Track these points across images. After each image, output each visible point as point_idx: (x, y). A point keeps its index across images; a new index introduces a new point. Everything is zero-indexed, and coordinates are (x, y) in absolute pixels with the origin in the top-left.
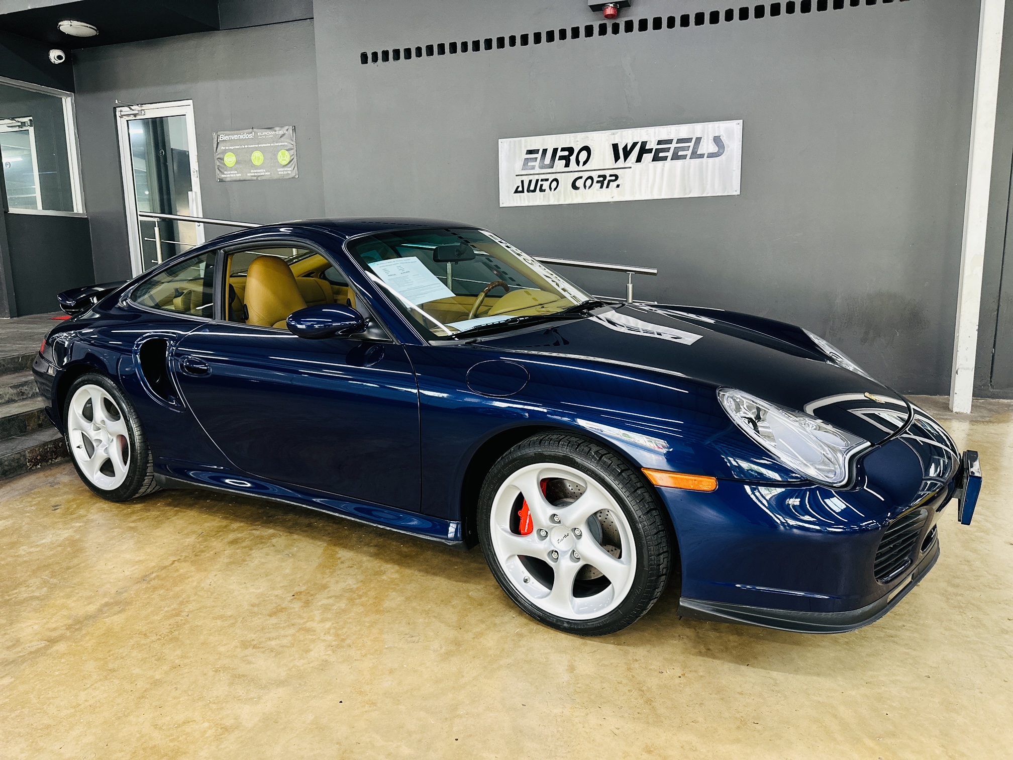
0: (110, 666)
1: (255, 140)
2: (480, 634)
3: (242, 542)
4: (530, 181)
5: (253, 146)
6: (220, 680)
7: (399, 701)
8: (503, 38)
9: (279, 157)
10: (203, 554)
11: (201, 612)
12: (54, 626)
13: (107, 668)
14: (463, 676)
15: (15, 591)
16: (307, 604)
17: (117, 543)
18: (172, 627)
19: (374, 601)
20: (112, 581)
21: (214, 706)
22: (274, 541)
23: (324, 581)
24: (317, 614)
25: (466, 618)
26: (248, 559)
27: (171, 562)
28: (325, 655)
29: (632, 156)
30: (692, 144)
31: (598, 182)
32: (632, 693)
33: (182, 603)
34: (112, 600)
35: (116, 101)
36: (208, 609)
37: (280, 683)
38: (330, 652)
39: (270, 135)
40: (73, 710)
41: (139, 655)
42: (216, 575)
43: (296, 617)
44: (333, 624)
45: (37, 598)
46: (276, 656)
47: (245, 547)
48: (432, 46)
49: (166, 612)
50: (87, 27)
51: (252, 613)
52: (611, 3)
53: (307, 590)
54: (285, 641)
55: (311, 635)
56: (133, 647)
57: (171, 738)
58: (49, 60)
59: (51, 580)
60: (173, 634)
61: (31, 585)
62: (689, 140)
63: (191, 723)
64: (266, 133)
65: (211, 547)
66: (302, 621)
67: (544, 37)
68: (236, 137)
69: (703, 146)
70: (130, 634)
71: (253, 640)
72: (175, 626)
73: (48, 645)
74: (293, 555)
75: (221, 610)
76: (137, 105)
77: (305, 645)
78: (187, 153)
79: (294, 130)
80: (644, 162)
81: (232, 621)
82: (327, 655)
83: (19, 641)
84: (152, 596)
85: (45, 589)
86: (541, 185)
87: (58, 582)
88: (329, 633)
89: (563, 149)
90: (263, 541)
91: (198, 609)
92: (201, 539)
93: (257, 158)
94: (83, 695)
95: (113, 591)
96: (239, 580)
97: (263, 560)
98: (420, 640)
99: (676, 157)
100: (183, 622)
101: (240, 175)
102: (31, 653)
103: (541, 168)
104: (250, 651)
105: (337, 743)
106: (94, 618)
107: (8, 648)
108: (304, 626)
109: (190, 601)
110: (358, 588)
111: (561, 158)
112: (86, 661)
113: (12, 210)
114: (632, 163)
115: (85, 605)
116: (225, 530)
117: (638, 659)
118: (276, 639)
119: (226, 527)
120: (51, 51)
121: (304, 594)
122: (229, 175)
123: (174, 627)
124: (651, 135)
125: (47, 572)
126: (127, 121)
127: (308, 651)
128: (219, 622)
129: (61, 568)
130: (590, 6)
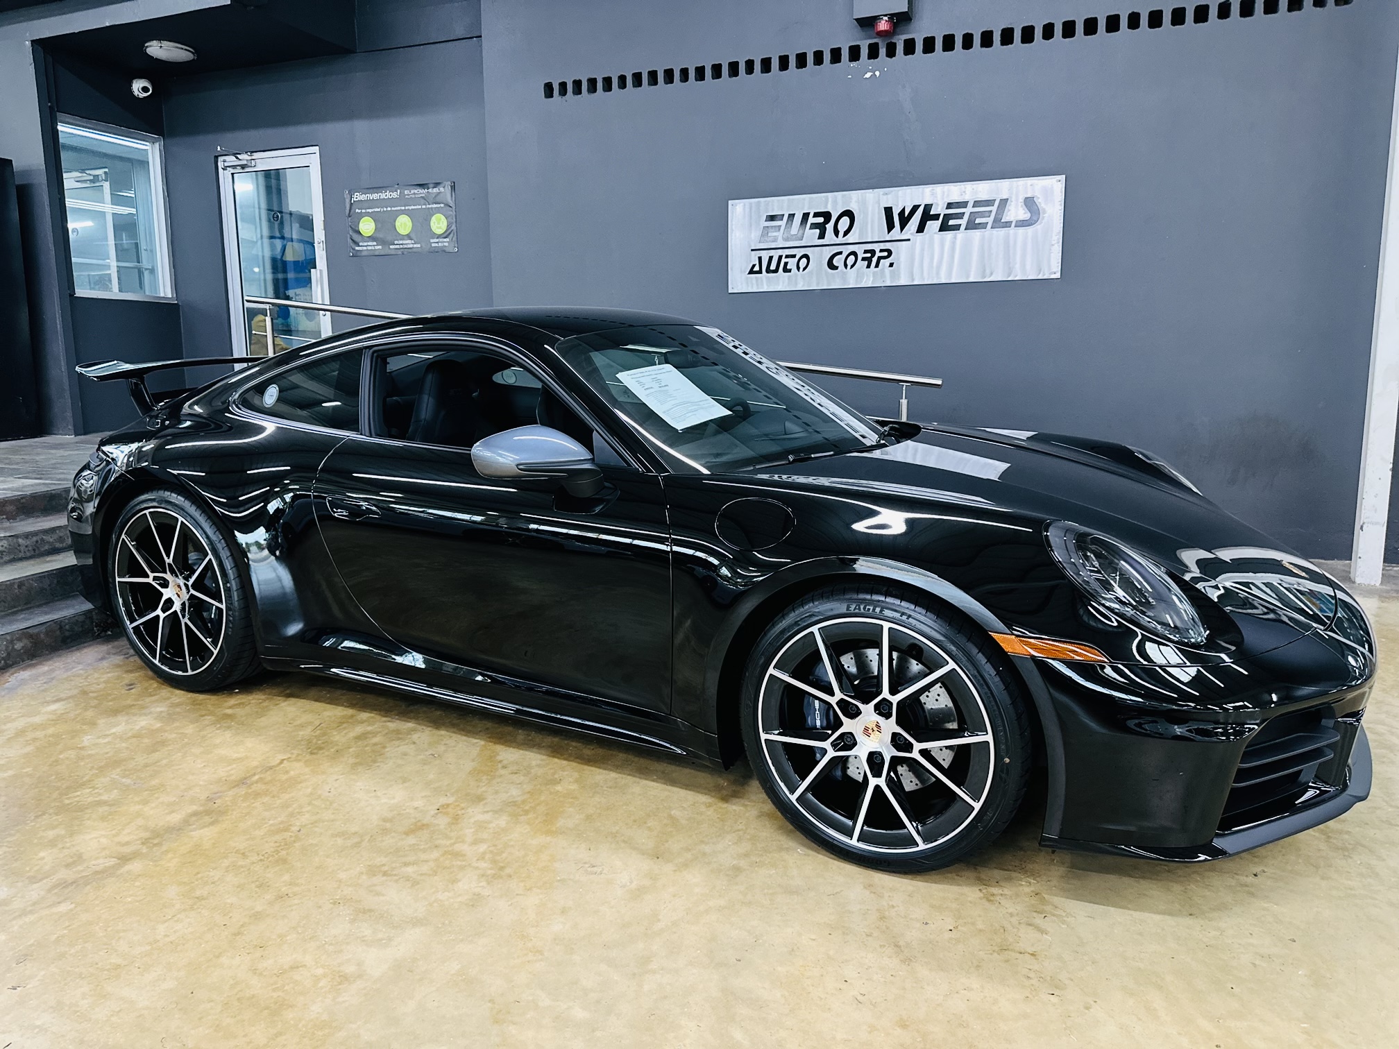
0: (198, 893)
1: (402, 200)
2: (686, 865)
3: (373, 737)
4: (771, 258)
5: (399, 208)
6: (339, 914)
7: (573, 949)
8: (737, 63)
9: (432, 224)
10: (321, 752)
11: (317, 827)
12: (127, 839)
13: (193, 895)
14: (659, 920)
15: (79, 793)
16: (456, 819)
17: (209, 735)
18: (278, 844)
19: (545, 818)
20: (201, 783)
21: (331, 948)
22: (415, 736)
23: (481, 790)
24: (469, 833)
25: (667, 845)
26: (379, 760)
27: (278, 761)
28: (477, 887)
29: (912, 224)
30: (994, 209)
31: (864, 259)
32: (884, 949)
33: (291, 815)
34: (201, 808)
35: (219, 148)
36: (326, 823)
37: (417, 922)
38: (484, 884)
39: (421, 193)
40: (148, 948)
41: (236, 879)
42: (337, 780)
43: (440, 836)
44: (489, 847)
45: (105, 803)
46: (413, 886)
47: (375, 744)
48: (640, 74)
49: (271, 825)
50: (182, 49)
51: (384, 830)
52: (885, 15)
53: (456, 801)
54: (425, 868)
55: (460, 861)
56: (227, 870)
57: (274, 987)
58: (131, 92)
59: (124, 780)
60: (279, 854)
61: (97, 786)
62: (989, 203)
63: (301, 969)
64: (416, 191)
65: (331, 743)
66: (448, 843)
67: (792, 62)
68: (375, 196)
69: (1009, 210)
70: (224, 853)
71: (384, 865)
72: (282, 844)
73: (119, 864)
74: (439, 756)
75: (342, 825)
76: (246, 152)
77: (451, 873)
78: (311, 217)
79: (453, 188)
80: (926, 234)
81: (356, 840)
82: (480, 887)
83: (80, 856)
84: (253, 805)
85: (116, 791)
86: (786, 264)
87: (132, 783)
88: (483, 858)
89: (816, 215)
90: (400, 736)
91: (312, 824)
92: (318, 732)
93: (404, 224)
94: (161, 929)
95: (203, 797)
96: (367, 787)
97: (400, 762)
98: (604, 872)
99: (972, 226)
100: (293, 839)
101: (380, 247)
102: (97, 873)
103: (786, 240)
104: (379, 879)
105: (490, 1001)
106: (178, 830)
107: (67, 866)
108: (450, 849)
109: (302, 812)
110: (524, 802)
111: (814, 226)
112: (167, 885)
113: (80, 292)
114: (911, 234)
115: (167, 814)
116: (350, 721)
117: (895, 905)
118: (413, 864)
119: (352, 716)
120: (134, 81)
121: (452, 806)
122: (367, 247)
123: (280, 846)
124: (938, 196)
125: (118, 770)
126: (233, 174)
127: (455, 881)
128: (340, 841)
129: (136, 765)
130: (856, 20)
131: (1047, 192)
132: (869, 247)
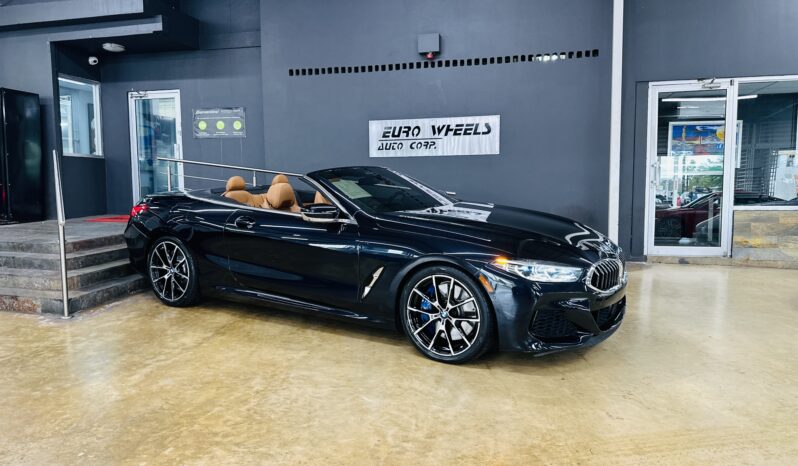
1: (219, 115)
4: (387, 144)
5: (218, 118)
8: (371, 66)
9: (234, 125)
29: (443, 132)
30: (474, 127)
31: (424, 145)
48: (331, 68)
50: (120, 47)
52: (431, 52)
58: (87, 62)
62: (472, 125)
64: (227, 111)
67: (394, 67)
68: (207, 112)
69: (479, 128)
76: (143, 91)
79: (245, 110)
80: (448, 136)
86: (393, 146)
89: (405, 127)
93: (220, 125)
99: (465, 133)
101: (209, 135)
103: (393, 137)
111: (404, 132)
113: (64, 154)
114: (443, 136)
120: (91, 58)
122: (201, 135)
124: (453, 122)
126: (135, 100)
130: (419, 53)
131: (494, 121)
132: (426, 141)
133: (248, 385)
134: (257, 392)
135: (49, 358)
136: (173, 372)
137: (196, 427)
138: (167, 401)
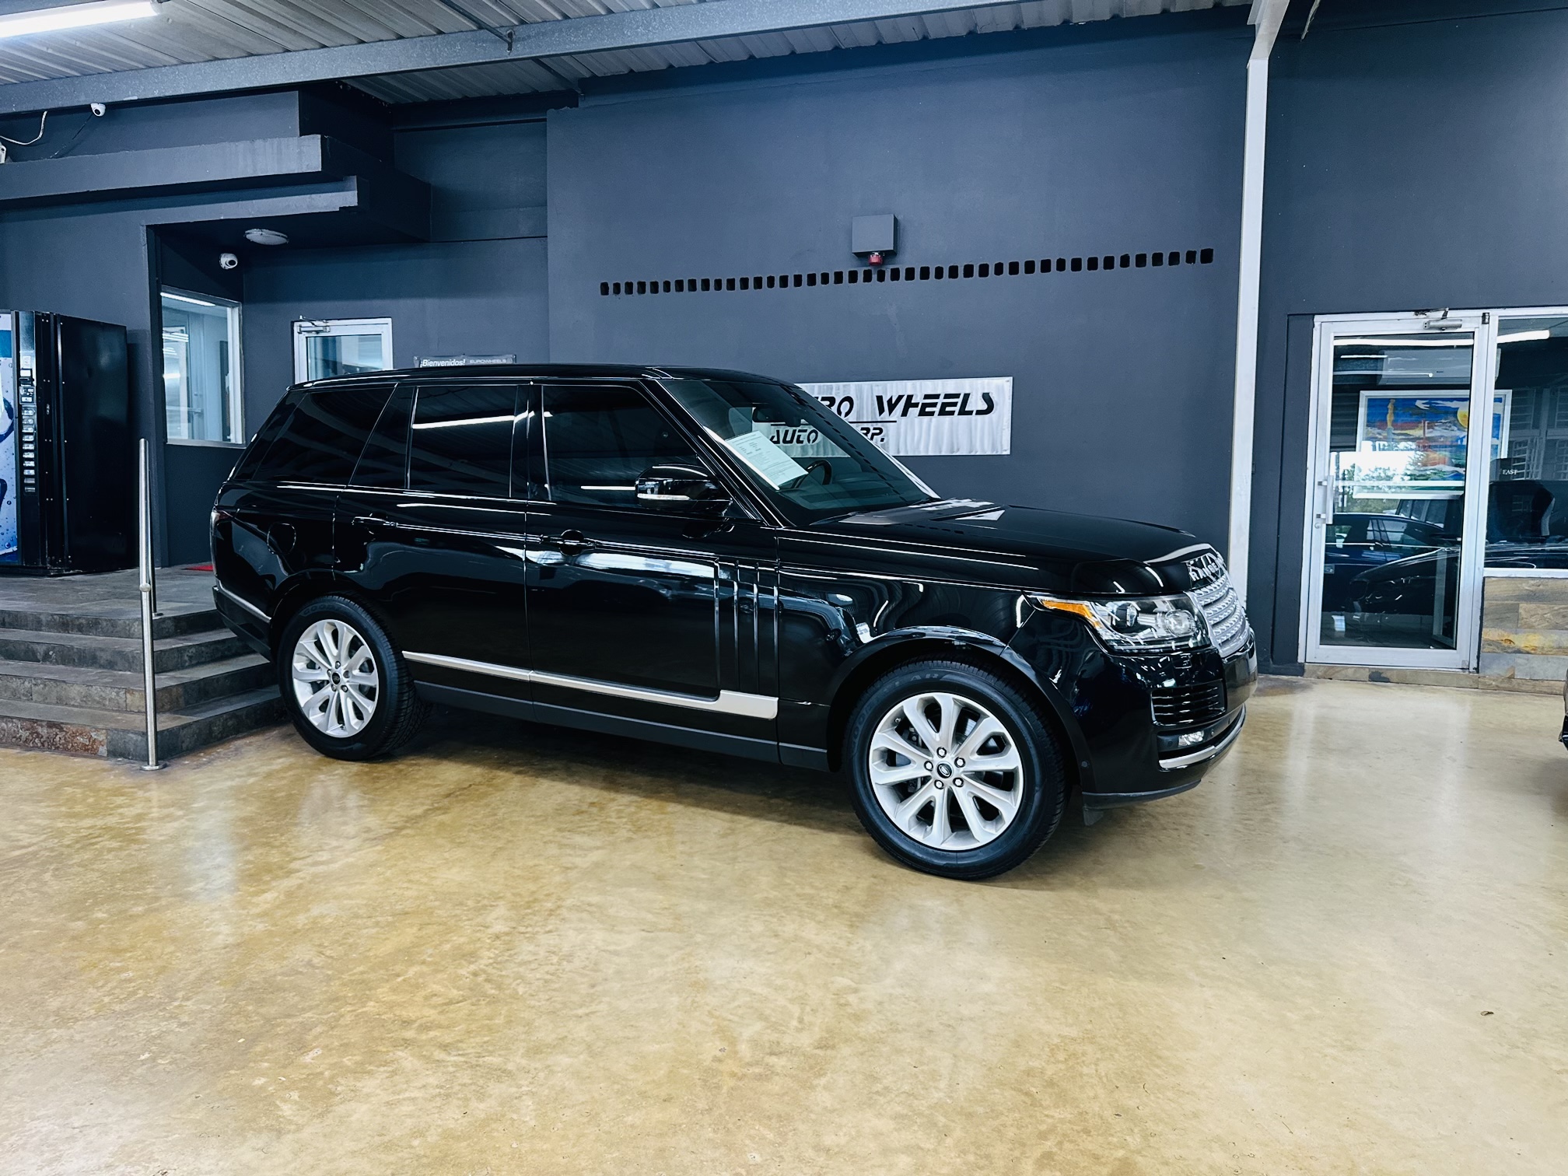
0: (458, 841)
4: (787, 432)
6: (550, 846)
8: (761, 278)
12: (392, 821)
13: (455, 841)
16: (602, 809)
18: (495, 821)
21: (553, 859)
23: (611, 797)
24: (613, 815)
26: (537, 784)
27: (468, 785)
28: (628, 834)
29: (898, 410)
30: (960, 401)
34: (432, 807)
35: (295, 314)
36: (518, 812)
40: (444, 861)
41: (477, 835)
42: (513, 793)
43: (596, 816)
44: (628, 819)
46: (589, 835)
47: (530, 776)
48: (682, 281)
49: (483, 814)
50: (280, 236)
51: (558, 814)
52: (877, 252)
53: (598, 802)
54: (593, 828)
55: (613, 825)
58: (219, 264)
60: (498, 825)
62: (957, 396)
64: (480, 361)
66: (602, 818)
67: (805, 280)
68: (443, 363)
69: (971, 402)
70: (462, 825)
71: (567, 827)
73: (397, 831)
76: (322, 319)
77: (610, 830)
80: (909, 417)
81: (543, 818)
82: (630, 834)
84: (465, 805)
86: (799, 436)
88: (627, 824)
95: (429, 802)
99: (942, 412)
100: (502, 819)
102: (386, 835)
104: (566, 834)
106: (423, 817)
108: (604, 821)
112: (435, 838)
113: (170, 440)
114: (897, 417)
115: (410, 810)
118: (584, 827)
120: (223, 255)
124: (918, 389)
126: (307, 338)
127: (613, 833)
128: (533, 819)
130: (855, 253)
131: (1000, 389)
132: (865, 425)
133: (479, 920)
134: (497, 937)
135: (110, 850)
136: (340, 889)
137: (371, 1007)
138: (320, 950)
